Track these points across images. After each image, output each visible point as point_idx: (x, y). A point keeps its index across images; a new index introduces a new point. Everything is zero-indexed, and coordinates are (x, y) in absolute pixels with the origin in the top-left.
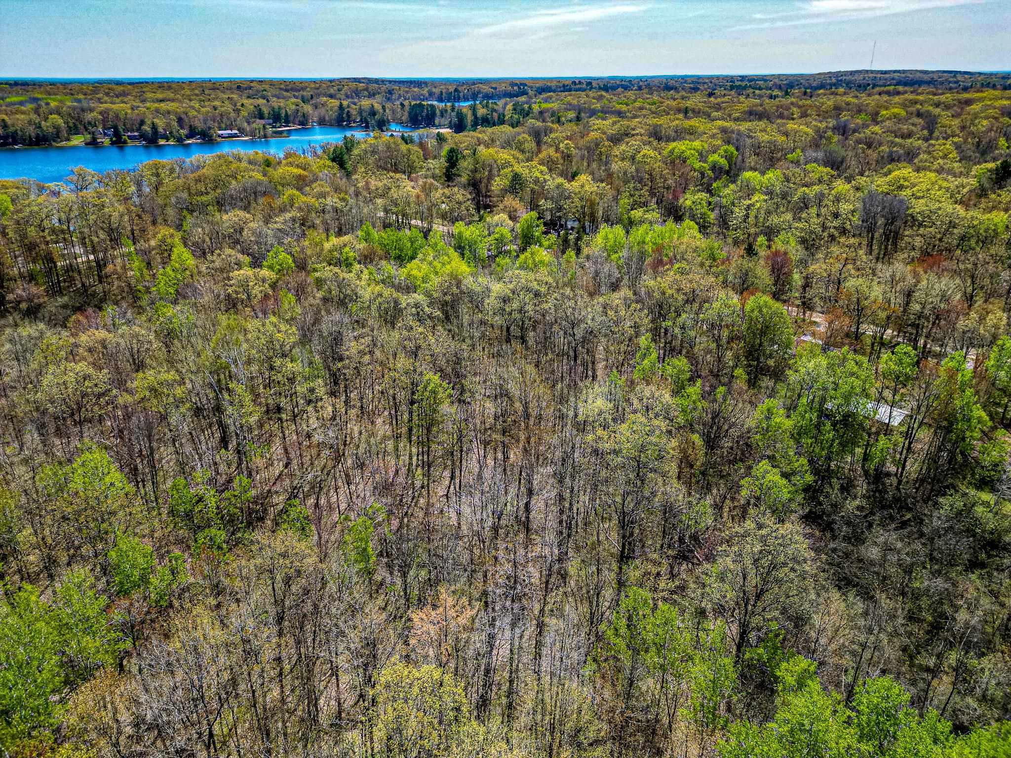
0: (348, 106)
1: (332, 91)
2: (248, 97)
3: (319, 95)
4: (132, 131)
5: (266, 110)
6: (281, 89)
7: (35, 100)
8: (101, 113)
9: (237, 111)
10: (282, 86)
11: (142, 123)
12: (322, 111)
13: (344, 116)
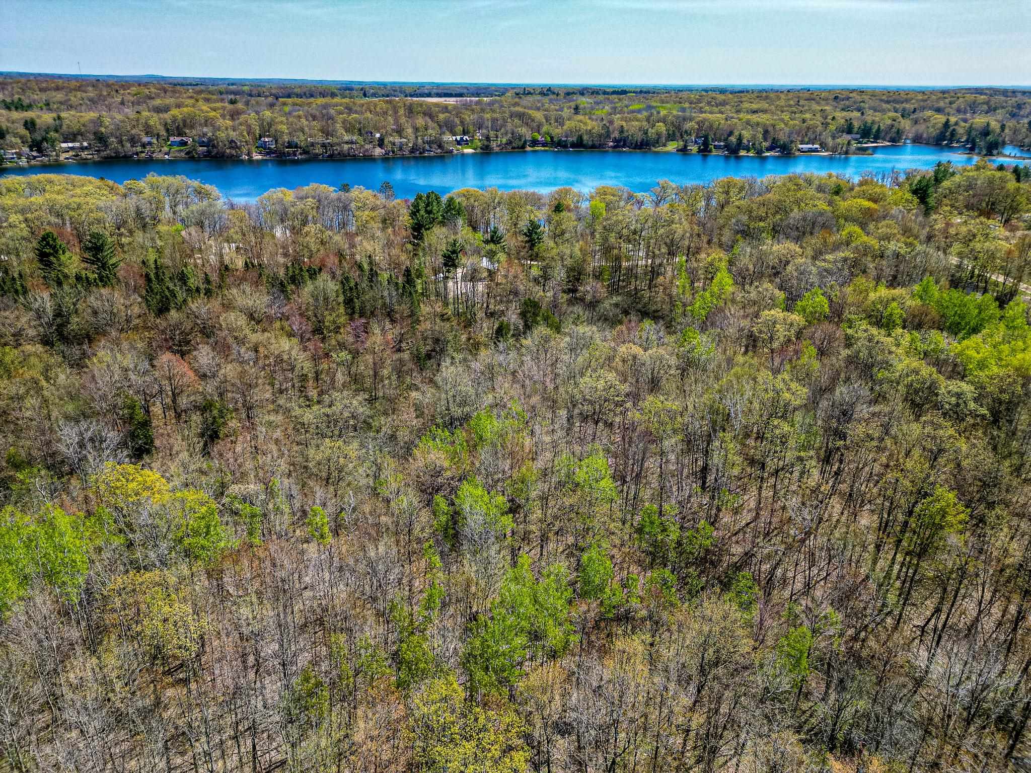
0: (956, 124)
1: (941, 104)
2: (843, 109)
3: (923, 109)
4: (720, 141)
5: (856, 124)
6: (882, 100)
7: (650, 107)
8: (698, 123)
9: (826, 125)
10: (884, 98)
11: (731, 134)
12: (921, 128)
13: (948, 134)
